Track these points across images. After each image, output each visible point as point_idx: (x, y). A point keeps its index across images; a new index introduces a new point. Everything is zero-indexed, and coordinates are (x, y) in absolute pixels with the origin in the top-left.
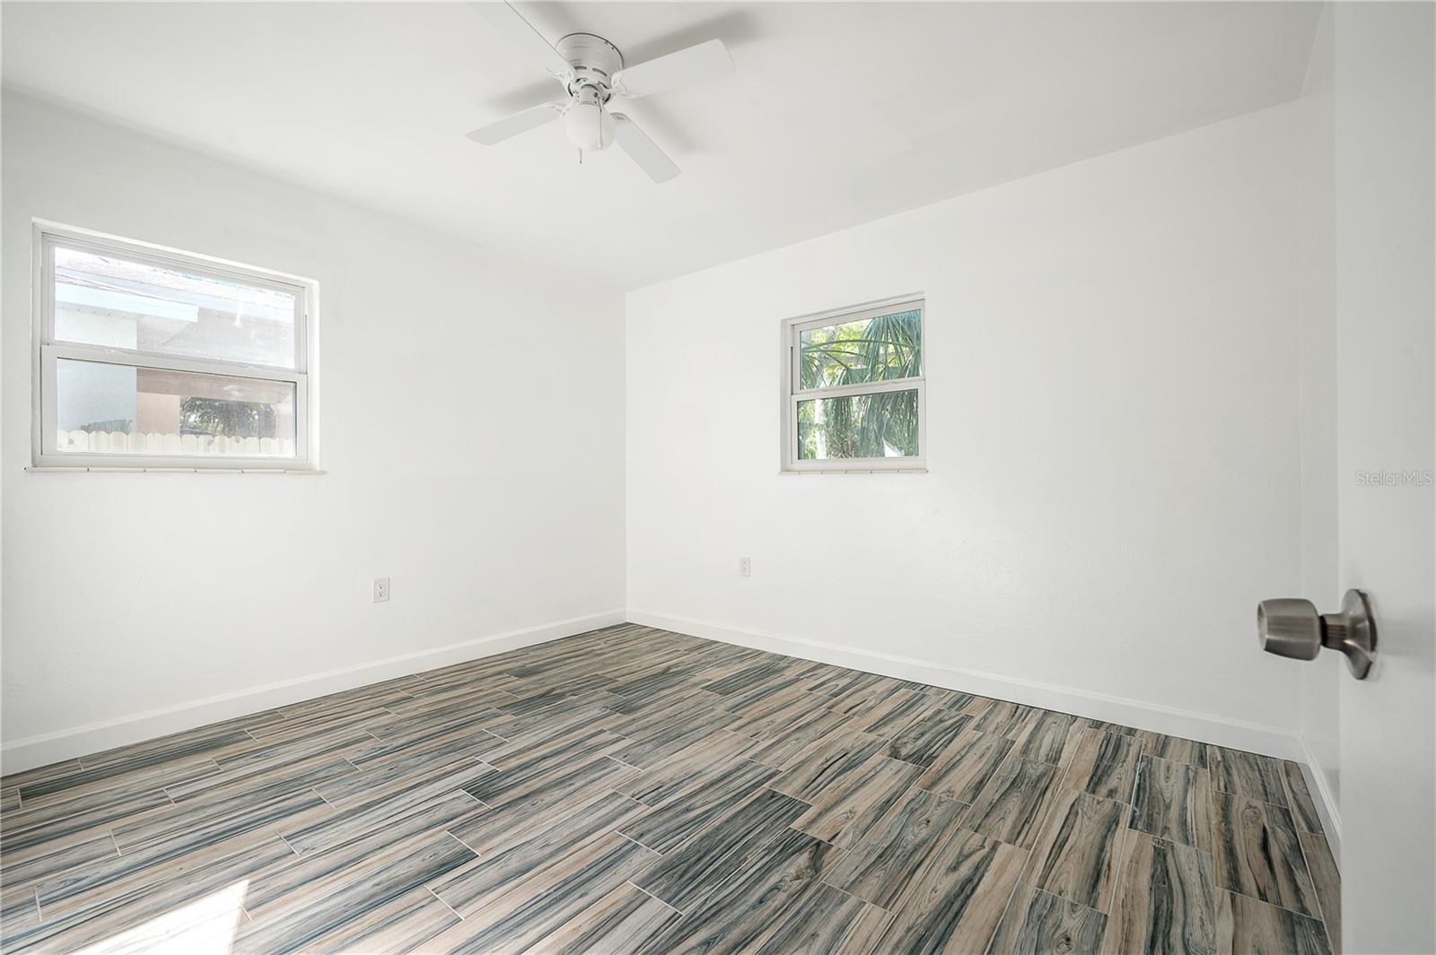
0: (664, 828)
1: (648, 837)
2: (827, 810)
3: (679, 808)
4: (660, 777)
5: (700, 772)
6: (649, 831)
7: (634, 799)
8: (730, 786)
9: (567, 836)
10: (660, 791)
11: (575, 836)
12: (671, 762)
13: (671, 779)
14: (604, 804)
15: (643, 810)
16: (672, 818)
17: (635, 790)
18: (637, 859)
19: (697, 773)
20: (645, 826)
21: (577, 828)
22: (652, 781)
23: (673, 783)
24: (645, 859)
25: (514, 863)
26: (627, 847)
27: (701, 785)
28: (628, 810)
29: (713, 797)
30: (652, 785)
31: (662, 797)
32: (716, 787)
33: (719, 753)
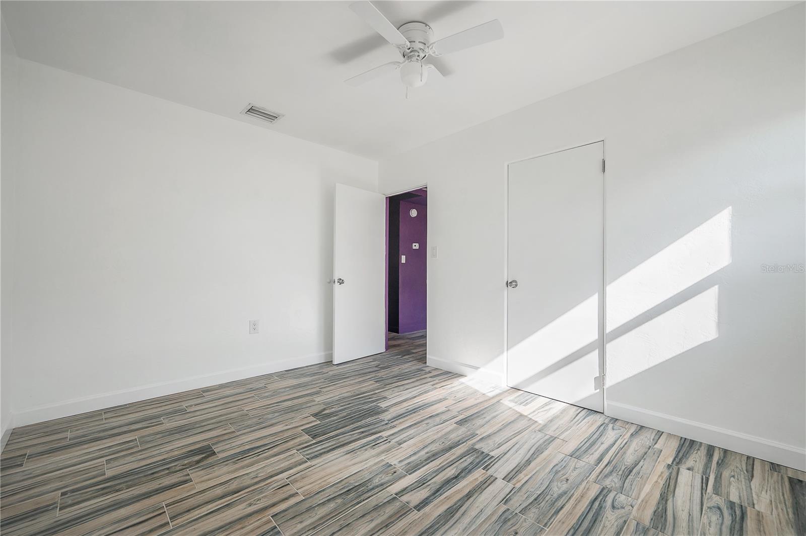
0: (376, 426)
1: (383, 423)
2: (297, 427)
3: (367, 433)
4: (373, 452)
5: (346, 454)
6: (383, 425)
7: (389, 440)
8: (334, 443)
9: (420, 426)
10: (375, 444)
11: (416, 426)
12: (363, 464)
13: (366, 450)
14: (405, 439)
15: (385, 434)
16: (371, 430)
17: (388, 445)
18: (389, 417)
19: (349, 453)
20: (384, 427)
21: (416, 429)
22: (378, 450)
23: (366, 447)
24: (386, 416)
25: (437, 420)
26: (392, 421)
27: (350, 445)
28: (393, 435)
29: (347, 437)
30: (378, 447)
31: (374, 440)
32: (342, 443)
33: (323, 469)
